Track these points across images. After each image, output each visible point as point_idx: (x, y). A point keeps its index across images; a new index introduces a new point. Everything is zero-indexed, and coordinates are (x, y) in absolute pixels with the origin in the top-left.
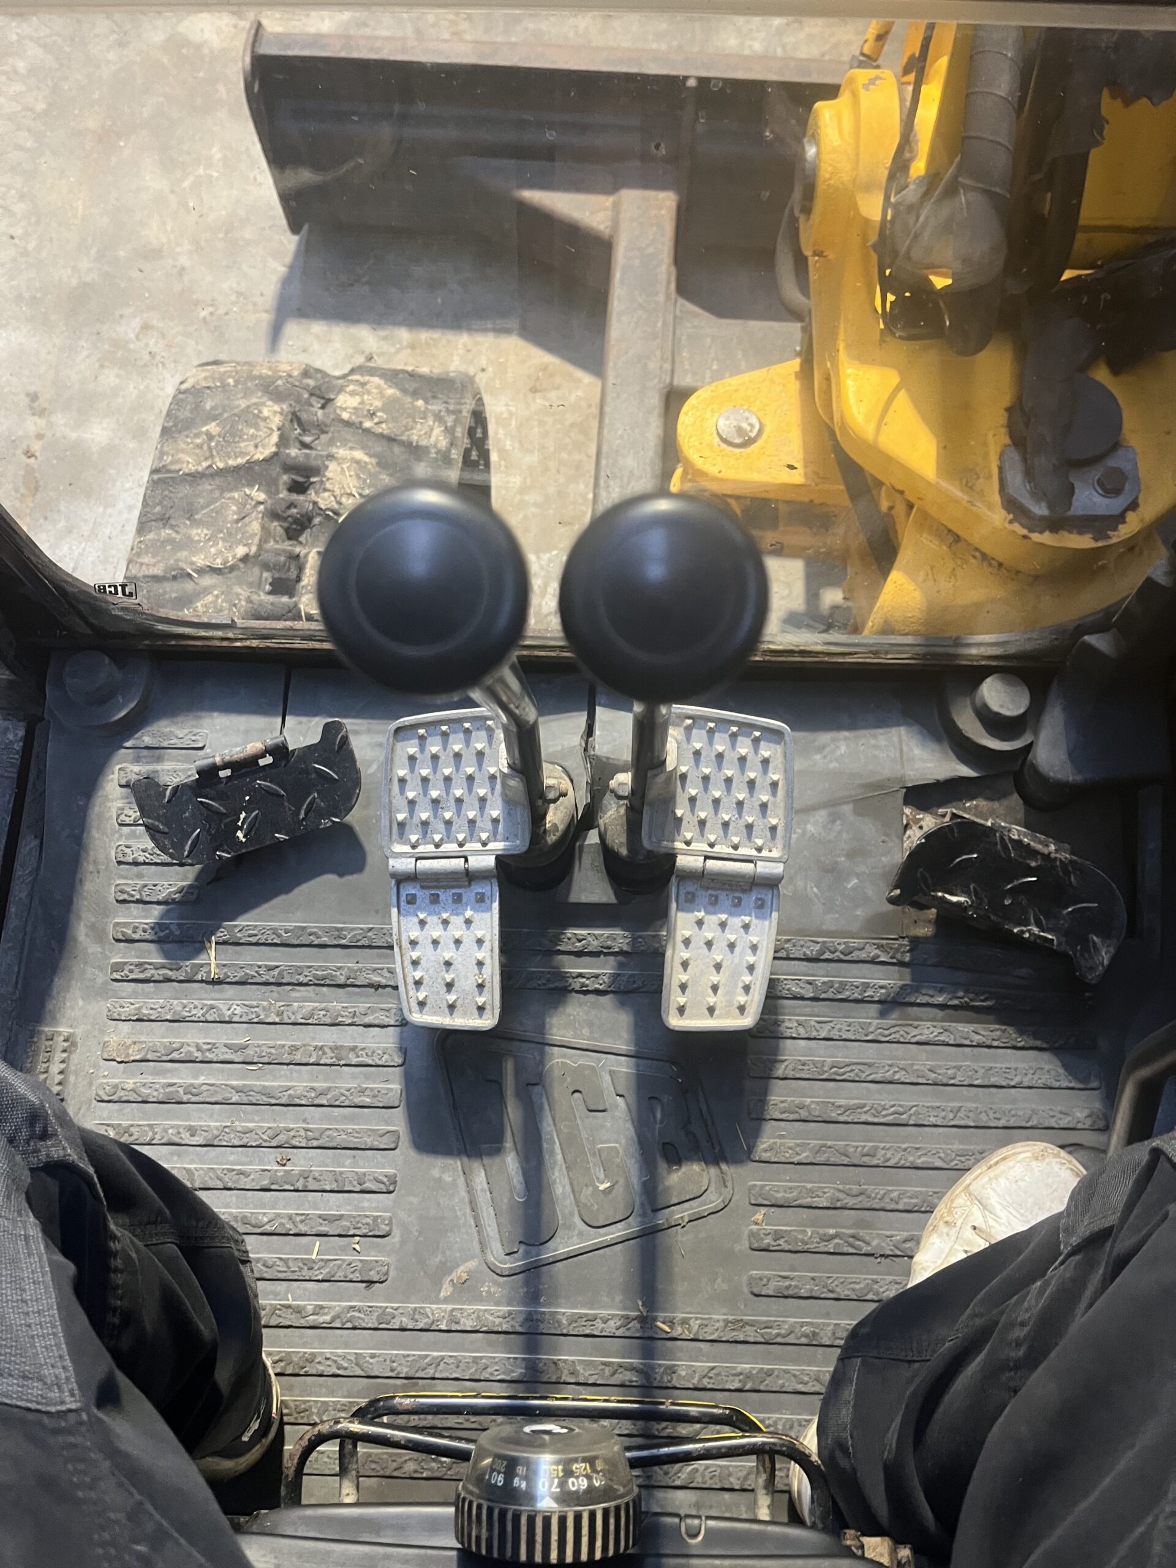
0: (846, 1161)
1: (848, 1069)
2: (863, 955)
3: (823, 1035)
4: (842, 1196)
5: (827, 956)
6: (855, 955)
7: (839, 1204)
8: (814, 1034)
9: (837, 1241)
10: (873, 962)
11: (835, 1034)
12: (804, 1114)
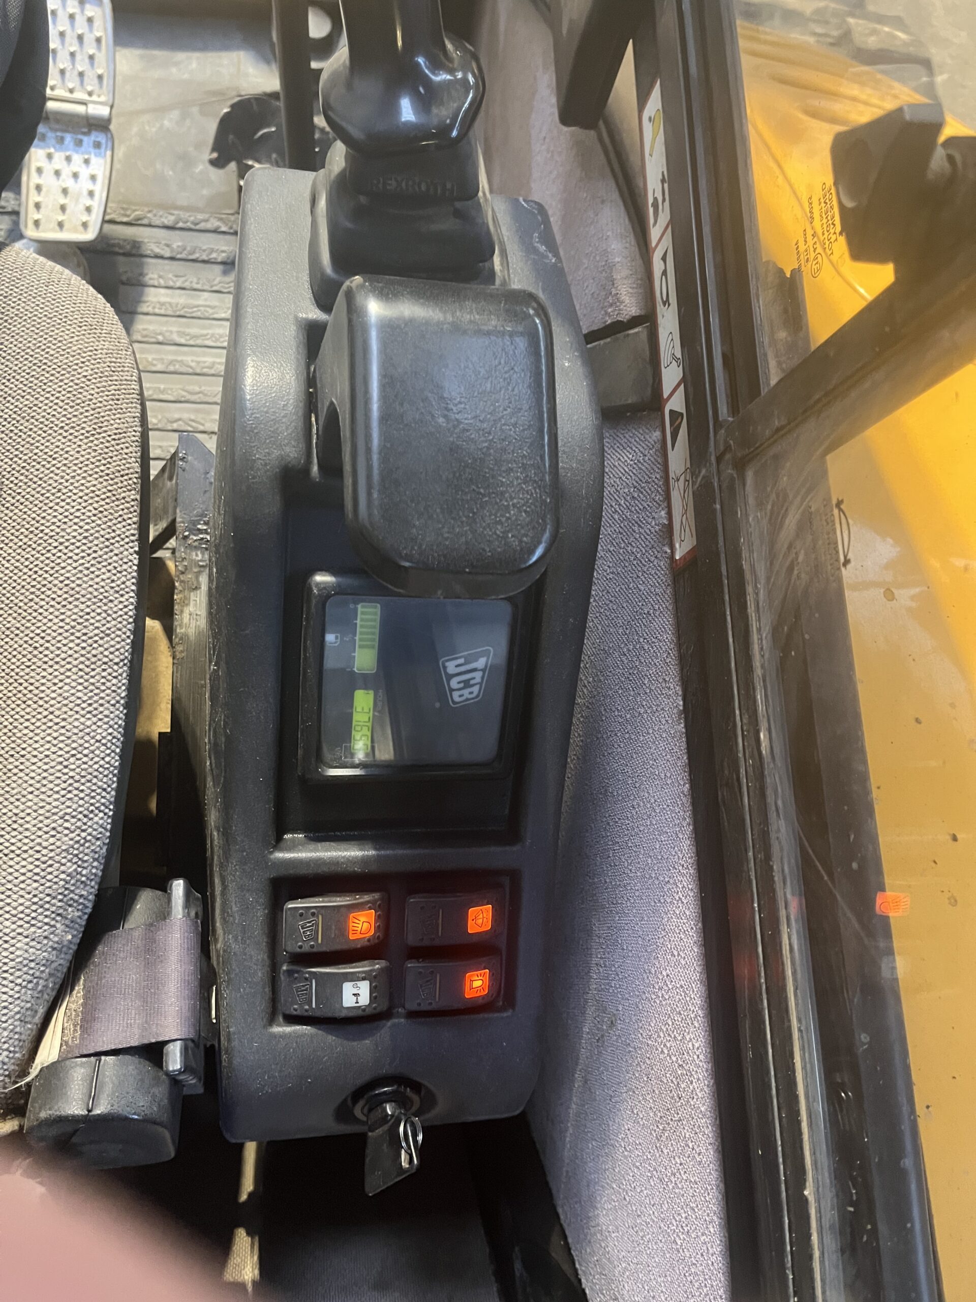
0: (191, 371)
1: (195, 309)
2: (209, 226)
3: (178, 284)
4: (184, 393)
5: (180, 225)
6: (202, 226)
7: (183, 399)
8: (171, 284)
9: (180, 422)
10: (216, 231)
11: (187, 285)
12: (160, 338)
